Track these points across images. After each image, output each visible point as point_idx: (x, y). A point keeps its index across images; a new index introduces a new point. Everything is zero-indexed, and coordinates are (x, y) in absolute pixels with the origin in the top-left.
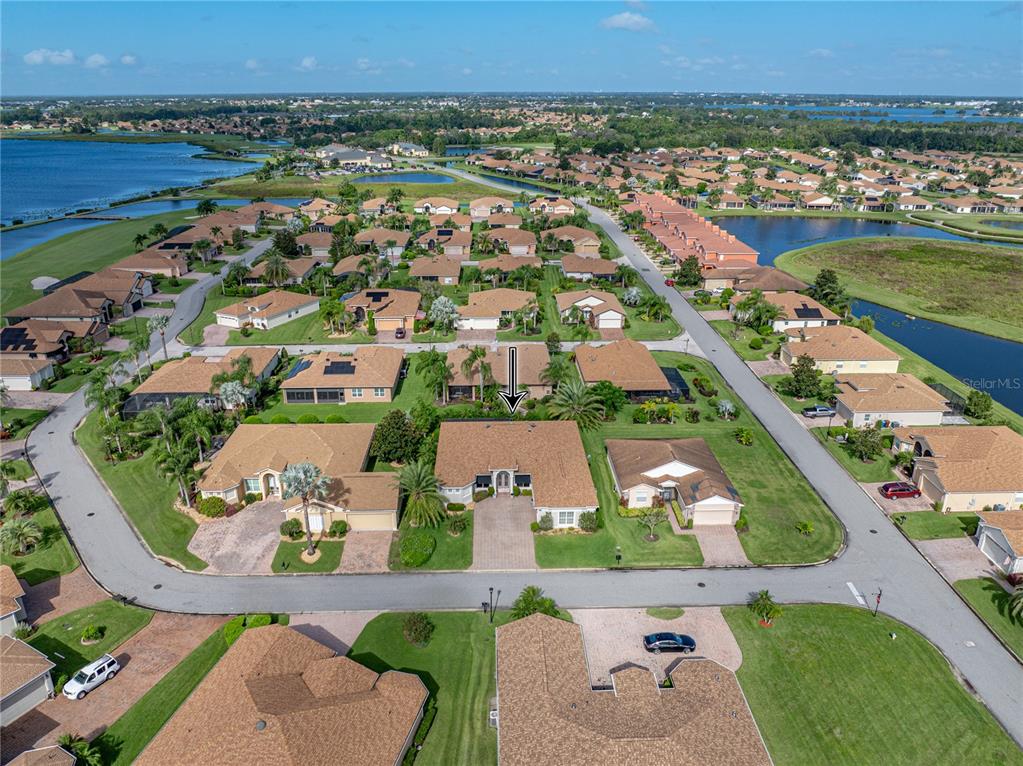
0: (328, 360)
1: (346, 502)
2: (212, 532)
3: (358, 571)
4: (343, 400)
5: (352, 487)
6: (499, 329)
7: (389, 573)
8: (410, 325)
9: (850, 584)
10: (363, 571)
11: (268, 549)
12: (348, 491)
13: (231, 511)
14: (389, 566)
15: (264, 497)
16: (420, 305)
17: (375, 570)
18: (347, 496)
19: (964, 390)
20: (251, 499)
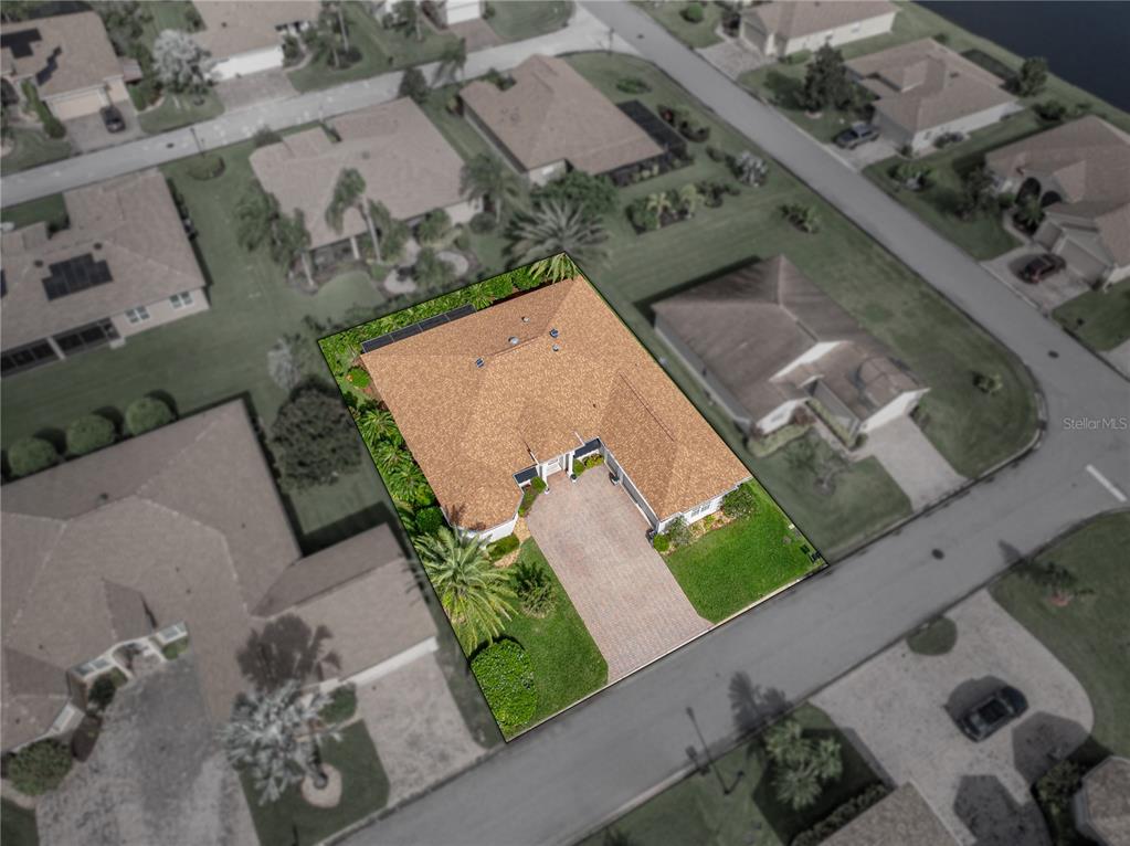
0: (39, 264)
1: (333, 659)
2: (77, 816)
3: (431, 780)
4: (115, 335)
5: (328, 622)
6: (287, 64)
7: (489, 758)
8: (121, 94)
9: (1090, 469)
10: (441, 776)
11: (226, 809)
12: (323, 633)
13: (79, 745)
14: (476, 739)
15: (128, 674)
16: (114, 44)
17: (459, 762)
18: (327, 646)
19: (1015, 62)
20: (104, 690)
